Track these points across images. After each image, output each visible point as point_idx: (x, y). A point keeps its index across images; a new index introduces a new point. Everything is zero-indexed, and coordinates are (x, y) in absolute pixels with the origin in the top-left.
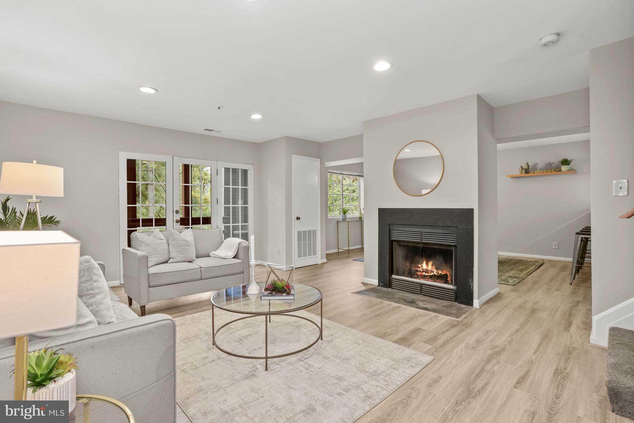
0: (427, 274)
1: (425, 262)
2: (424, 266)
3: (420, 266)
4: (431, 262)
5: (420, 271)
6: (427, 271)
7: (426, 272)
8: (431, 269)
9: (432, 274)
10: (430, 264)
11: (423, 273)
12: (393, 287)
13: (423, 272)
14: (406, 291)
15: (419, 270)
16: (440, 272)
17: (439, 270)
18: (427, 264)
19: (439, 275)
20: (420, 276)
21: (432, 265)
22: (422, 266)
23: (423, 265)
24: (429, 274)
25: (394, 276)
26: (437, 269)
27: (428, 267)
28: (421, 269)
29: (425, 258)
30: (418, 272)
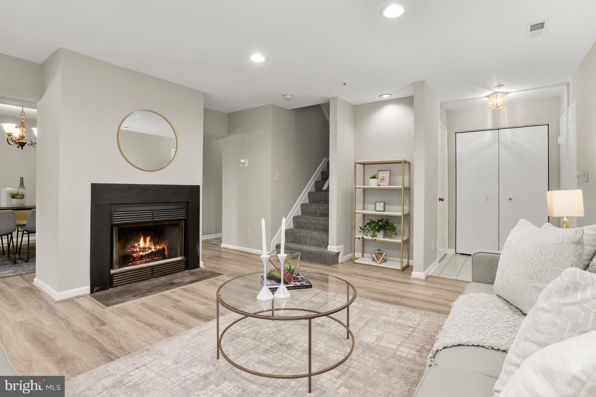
0: (144, 254)
1: (142, 239)
2: (142, 244)
3: (136, 245)
4: (149, 237)
5: (137, 251)
6: (144, 249)
7: (143, 251)
8: (149, 245)
9: (150, 251)
10: (148, 239)
11: (140, 254)
12: (114, 285)
13: (140, 252)
14: (134, 282)
15: (135, 250)
16: (158, 247)
17: (157, 245)
18: (145, 241)
19: (157, 251)
20: (136, 257)
21: (150, 241)
22: (139, 245)
23: (139, 243)
24: (147, 253)
25: (112, 271)
26: (155, 244)
27: (146, 244)
28: (138, 248)
29: (142, 235)
30: (134, 254)
